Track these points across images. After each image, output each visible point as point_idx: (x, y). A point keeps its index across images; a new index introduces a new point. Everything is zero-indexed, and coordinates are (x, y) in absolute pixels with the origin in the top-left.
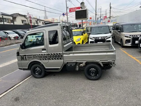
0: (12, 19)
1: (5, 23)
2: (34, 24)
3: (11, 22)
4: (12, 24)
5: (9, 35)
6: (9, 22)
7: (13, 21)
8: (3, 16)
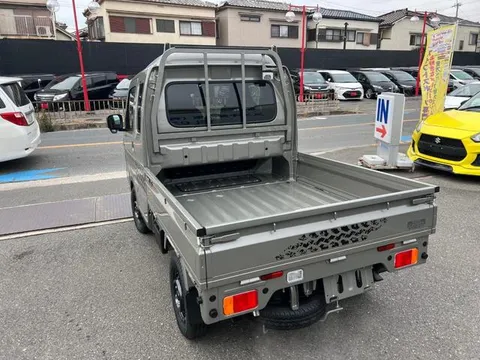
0: (376, 31)
1: (351, 46)
2: (461, 48)
3: (372, 43)
4: (373, 47)
5: (332, 85)
6: (362, 43)
7: (376, 39)
8: (346, 24)
